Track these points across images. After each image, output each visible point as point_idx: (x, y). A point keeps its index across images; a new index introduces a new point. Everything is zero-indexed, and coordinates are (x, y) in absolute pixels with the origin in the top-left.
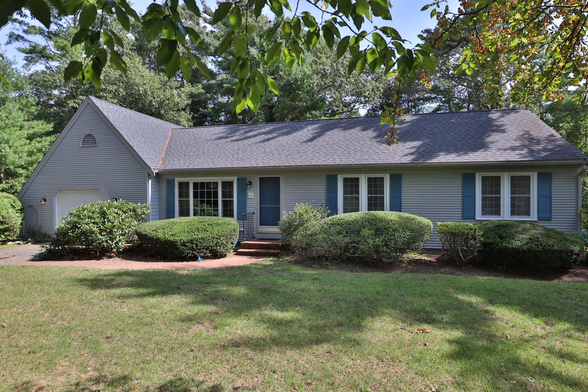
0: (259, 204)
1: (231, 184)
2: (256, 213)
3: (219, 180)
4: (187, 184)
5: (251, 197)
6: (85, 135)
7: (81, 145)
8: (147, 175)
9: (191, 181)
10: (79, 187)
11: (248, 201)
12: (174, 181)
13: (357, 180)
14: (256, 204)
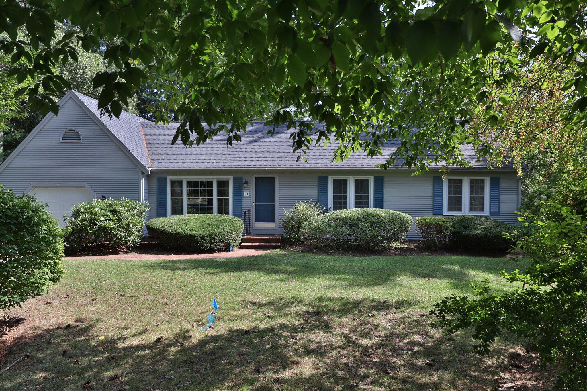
0: (254, 202)
1: (226, 183)
2: (251, 211)
3: (215, 179)
4: (181, 183)
5: (247, 195)
6: (66, 130)
7: (61, 141)
8: (140, 173)
9: (185, 179)
10: (59, 184)
11: (244, 200)
12: (166, 179)
13: (346, 181)
14: (251, 202)
